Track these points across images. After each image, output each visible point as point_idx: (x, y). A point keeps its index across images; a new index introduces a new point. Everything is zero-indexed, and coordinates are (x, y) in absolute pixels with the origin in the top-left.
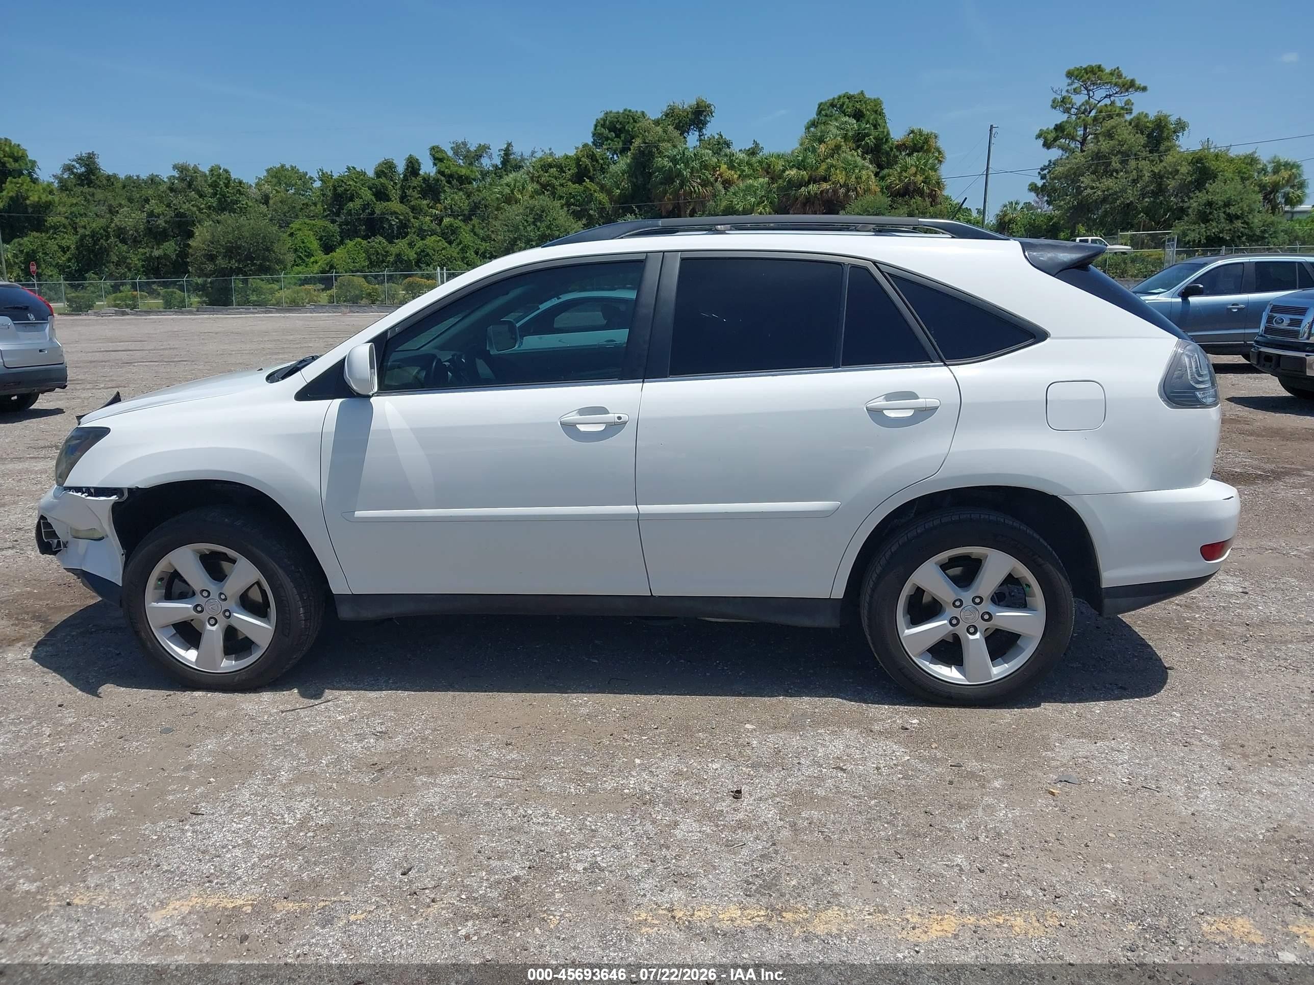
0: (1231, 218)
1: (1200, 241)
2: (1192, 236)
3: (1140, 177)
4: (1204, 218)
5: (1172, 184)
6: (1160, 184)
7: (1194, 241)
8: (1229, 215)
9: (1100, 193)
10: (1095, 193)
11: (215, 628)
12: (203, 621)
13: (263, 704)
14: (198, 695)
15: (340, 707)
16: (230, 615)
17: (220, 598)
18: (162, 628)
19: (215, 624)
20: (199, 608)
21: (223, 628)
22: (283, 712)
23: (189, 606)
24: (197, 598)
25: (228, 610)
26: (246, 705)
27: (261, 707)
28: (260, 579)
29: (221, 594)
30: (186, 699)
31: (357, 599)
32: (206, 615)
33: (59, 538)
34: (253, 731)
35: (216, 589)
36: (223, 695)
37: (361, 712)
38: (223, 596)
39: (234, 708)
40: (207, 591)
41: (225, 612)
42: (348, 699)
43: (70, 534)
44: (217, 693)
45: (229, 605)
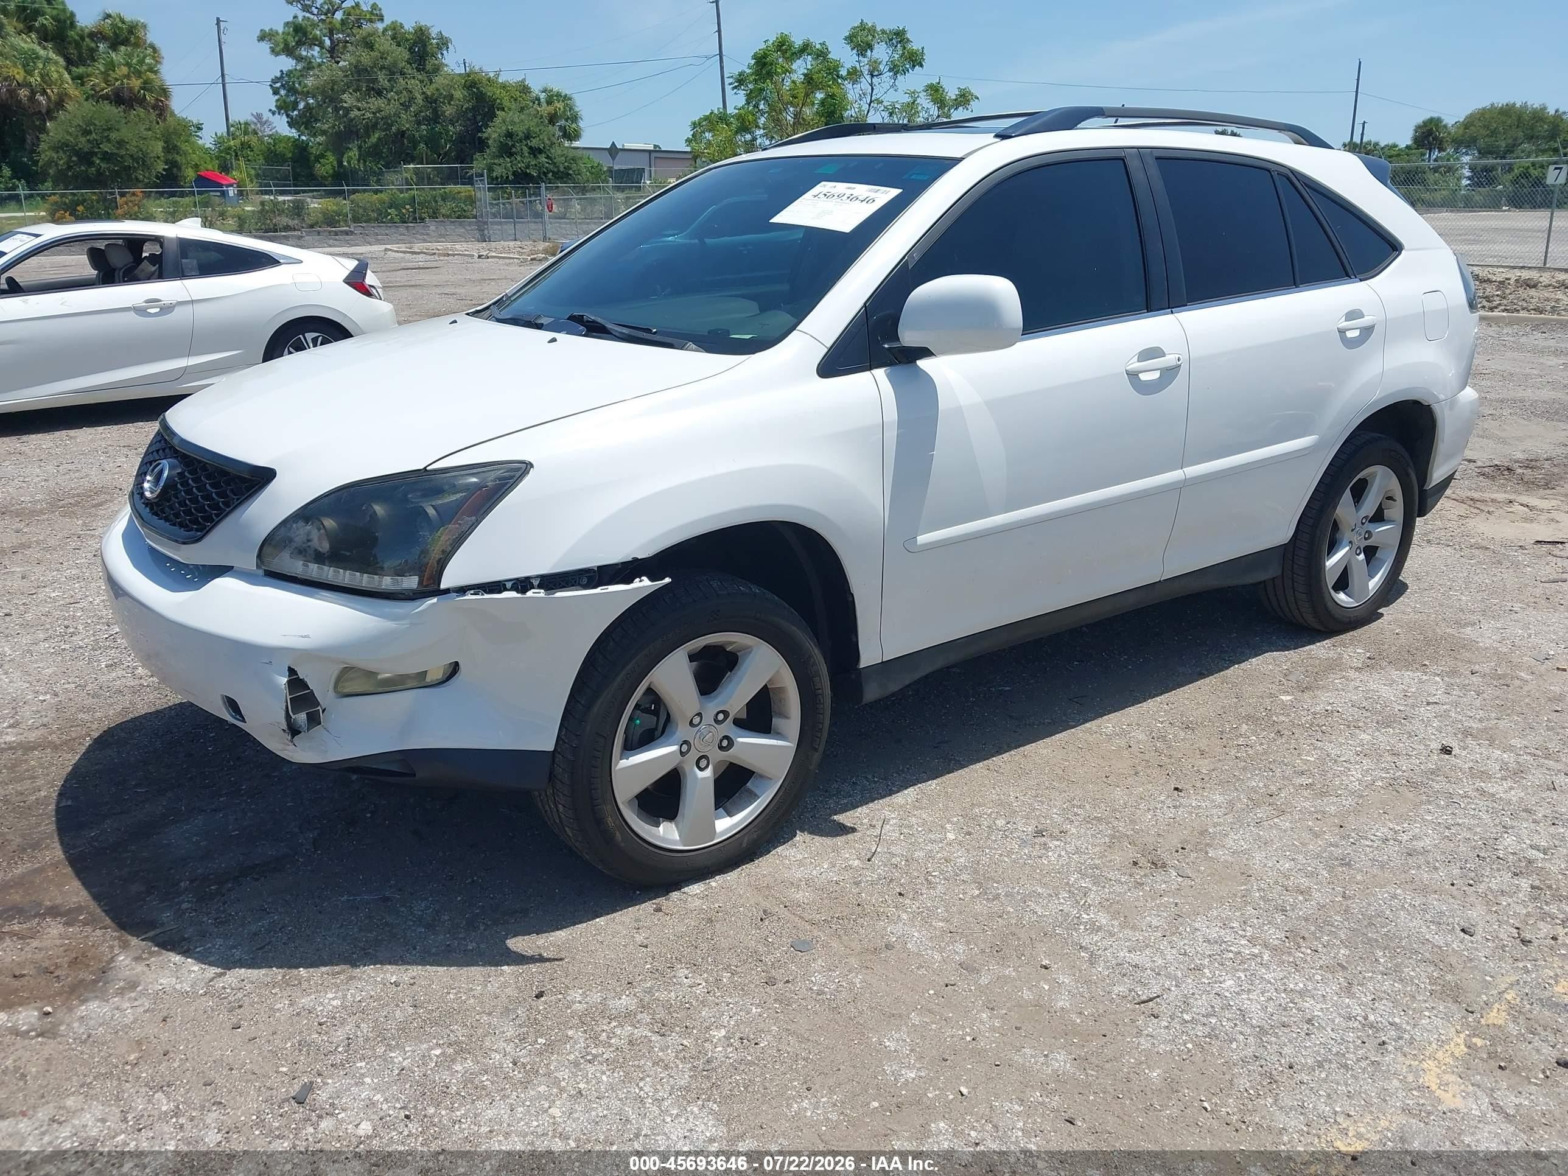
0: (535, 152)
1: (508, 177)
2: (498, 171)
3: (412, 99)
4: (506, 150)
5: (449, 111)
6: (435, 111)
7: (502, 176)
8: (531, 148)
9: (368, 115)
10: (364, 115)
11: (708, 773)
12: (687, 768)
13: (812, 863)
14: (698, 891)
15: (910, 827)
16: (731, 743)
17: (716, 721)
18: (630, 802)
19: (707, 766)
20: (685, 748)
21: (715, 771)
22: (869, 860)
23: (675, 748)
24: (682, 731)
25: (726, 737)
26: (798, 874)
27: (825, 867)
28: (778, 672)
29: (718, 713)
30: (698, 902)
31: (886, 667)
32: (693, 755)
33: (318, 704)
34: (900, 894)
35: (712, 707)
36: (731, 877)
37: (949, 821)
38: (721, 717)
39: (792, 883)
40: (699, 714)
41: (721, 741)
42: (893, 816)
43: (331, 693)
44: (717, 878)
45: (728, 728)
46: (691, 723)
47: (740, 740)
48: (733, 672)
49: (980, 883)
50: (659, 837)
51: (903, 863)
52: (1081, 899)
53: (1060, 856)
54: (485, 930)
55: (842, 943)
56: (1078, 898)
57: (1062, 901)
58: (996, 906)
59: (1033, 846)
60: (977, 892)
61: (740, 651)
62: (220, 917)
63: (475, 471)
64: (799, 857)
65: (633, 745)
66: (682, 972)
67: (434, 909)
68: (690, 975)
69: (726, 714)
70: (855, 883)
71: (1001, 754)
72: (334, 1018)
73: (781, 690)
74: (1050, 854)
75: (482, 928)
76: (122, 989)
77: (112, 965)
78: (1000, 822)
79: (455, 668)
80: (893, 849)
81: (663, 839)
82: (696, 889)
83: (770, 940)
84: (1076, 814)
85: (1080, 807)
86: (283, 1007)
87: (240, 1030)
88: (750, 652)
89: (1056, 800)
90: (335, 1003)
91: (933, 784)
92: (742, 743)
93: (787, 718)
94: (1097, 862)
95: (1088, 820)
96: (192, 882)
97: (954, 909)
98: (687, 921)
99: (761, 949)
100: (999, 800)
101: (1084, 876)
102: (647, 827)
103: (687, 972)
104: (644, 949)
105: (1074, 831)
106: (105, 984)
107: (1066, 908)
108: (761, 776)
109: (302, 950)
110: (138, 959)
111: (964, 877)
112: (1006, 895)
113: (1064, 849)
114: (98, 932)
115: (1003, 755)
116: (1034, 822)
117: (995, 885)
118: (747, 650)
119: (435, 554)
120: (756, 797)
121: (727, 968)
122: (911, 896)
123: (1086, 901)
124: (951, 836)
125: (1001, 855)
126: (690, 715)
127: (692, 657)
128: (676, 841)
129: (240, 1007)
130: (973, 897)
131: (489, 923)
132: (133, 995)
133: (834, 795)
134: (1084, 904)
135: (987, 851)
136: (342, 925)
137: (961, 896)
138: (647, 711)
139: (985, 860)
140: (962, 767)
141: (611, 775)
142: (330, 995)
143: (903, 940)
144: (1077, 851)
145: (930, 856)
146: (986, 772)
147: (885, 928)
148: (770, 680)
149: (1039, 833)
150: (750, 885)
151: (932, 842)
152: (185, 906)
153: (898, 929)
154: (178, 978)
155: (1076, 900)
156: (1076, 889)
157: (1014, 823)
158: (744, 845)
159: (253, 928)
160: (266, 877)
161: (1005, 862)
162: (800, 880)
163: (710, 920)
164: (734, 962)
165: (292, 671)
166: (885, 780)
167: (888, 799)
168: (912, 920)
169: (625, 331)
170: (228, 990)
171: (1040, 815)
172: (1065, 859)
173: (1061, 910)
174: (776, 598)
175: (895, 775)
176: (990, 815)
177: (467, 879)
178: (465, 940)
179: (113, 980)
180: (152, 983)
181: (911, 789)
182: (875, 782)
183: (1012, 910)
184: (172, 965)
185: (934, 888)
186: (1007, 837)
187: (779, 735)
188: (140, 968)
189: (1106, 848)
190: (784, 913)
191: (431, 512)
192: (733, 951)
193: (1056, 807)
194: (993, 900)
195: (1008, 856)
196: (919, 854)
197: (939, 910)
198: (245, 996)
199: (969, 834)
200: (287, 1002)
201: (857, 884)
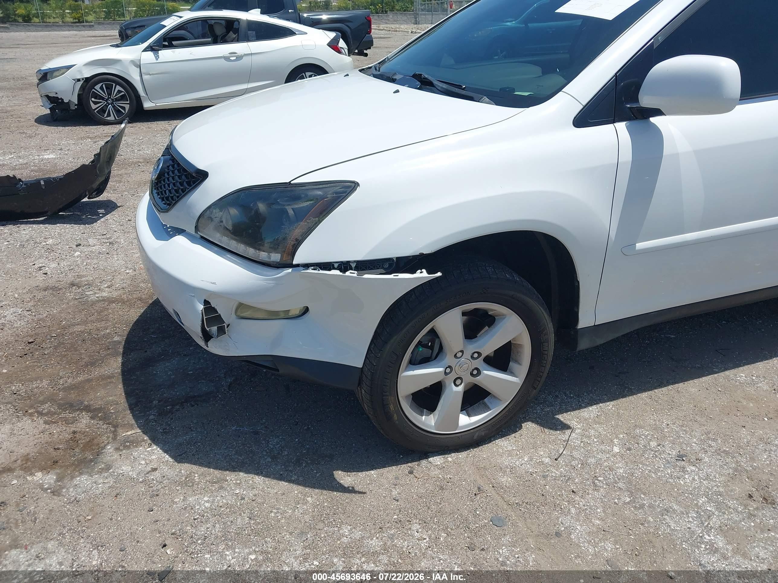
11: (460, 389)
12: (447, 382)
13: (517, 454)
14: (439, 463)
15: (589, 437)
16: (479, 373)
17: (472, 357)
18: (407, 397)
19: (461, 384)
20: (448, 370)
21: (465, 387)
22: (556, 460)
23: (441, 369)
24: (449, 360)
25: (477, 369)
26: (506, 461)
27: (526, 459)
28: (520, 334)
29: (475, 352)
30: (437, 472)
31: (596, 329)
32: (453, 376)
33: (224, 322)
34: (573, 491)
35: (472, 347)
36: (462, 455)
37: (617, 437)
38: (476, 355)
39: (501, 469)
40: (462, 352)
41: (473, 370)
42: (579, 426)
43: (234, 316)
44: (453, 454)
45: (479, 363)
46: (455, 356)
47: (485, 372)
48: (490, 328)
49: (632, 493)
50: (421, 422)
51: (579, 466)
52: (706, 521)
53: (693, 479)
54: (305, 466)
55: (526, 524)
56: (703, 519)
57: (691, 519)
58: (640, 514)
59: (675, 467)
60: (628, 500)
61: (497, 316)
62: (166, 429)
63: (321, 186)
64: (510, 448)
65: (416, 362)
66: (416, 527)
67: (281, 446)
68: (420, 530)
69: (480, 354)
70: (544, 476)
71: (662, 387)
72: (203, 516)
73: (520, 346)
74: (687, 476)
75: (304, 465)
76: (102, 469)
77: (103, 451)
78: (653, 444)
79: (306, 310)
80: (575, 453)
81: (423, 423)
82: (437, 460)
83: (478, 512)
84: (710, 446)
85: (714, 440)
86: (179, 501)
87: (151, 513)
88: (504, 318)
89: (696, 431)
90: (207, 505)
91: (610, 405)
92: (487, 375)
93: (520, 364)
94: (721, 490)
95: (718, 452)
96: (159, 401)
97: (610, 511)
98: (427, 485)
99: (471, 518)
100: (655, 424)
101: (710, 500)
102: (414, 414)
103: (419, 527)
104: (396, 503)
105: (707, 459)
106: (95, 464)
107: (693, 526)
108: (495, 397)
109: (201, 460)
110: (117, 449)
111: (621, 485)
112: (650, 507)
113: (697, 474)
114: (105, 426)
115: (663, 389)
116: (678, 448)
117: (642, 496)
118: (503, 316)
119: (291, 242)
120: (489, 409)
121: (445, 530)
122: (580, 495)
123: (709, 524)
124: (616, 449)
125: (650, 471)
126: (456, 351)
127: (464, 314)
128: (432, 426)
129: (157, 495)
130: (625, 503)
131: (309, 462)
132: (106, 474)
133: (541, 403)
134: (707, 526)
135: (641, 466)
136: (227, 447)
137: (616, 500)
138: (425, 346)
139: (638, 473)
140: (632, 394)
141: (397, 378)
142: (206, 499)
143: (569, 530)
144: (707, 478)
145: (599, 463)
146: (648, 401)
147: (558, 518)
148: (514, 339)
149: (681, 457)
150: (473, 464)
151: (603, 452)
152: (152, 417)
153: (567, 521)
154: (132, 467)
155: (701, 521)
156: (703, 511)
157: (663, 446)
158: (475, 437)
159: (180, 440)
160: (198, 405)
161: (652, 477)
162: (507, 467)
163: (442, 488)
164: (451, 525)
165: (206, 303)
166: (578, 397)
167: (577, 412)
168: (578, 514)
169: (445, 86)
170: (155, 482)
171: (683, 442)
172: (696, 484)
173: (689, 528)
174: (530, 286)
175: (585, 394)
176: (646, 436)
177: (305, 427)
178: (292, 472)
179: (100, 462)
180: (118, 468)
181: (594, 407)
182: (571, 398)
183: (652, 520)
184: (132, 457)
185: (598, 491)
186: (656, 456)
187: (512, 374)
188: (116, 456)
189: (729, 479)
190: (491, 492)
191: (291, 212)
192: (452, 515)
193: (695, 437)
194: (639, 508)
195: (655, 473)
196: (592, 460)
197: (599, 510)
198: (162, 488)
199: (629, 449)
200: (182, 498)
201: (545, 477)
